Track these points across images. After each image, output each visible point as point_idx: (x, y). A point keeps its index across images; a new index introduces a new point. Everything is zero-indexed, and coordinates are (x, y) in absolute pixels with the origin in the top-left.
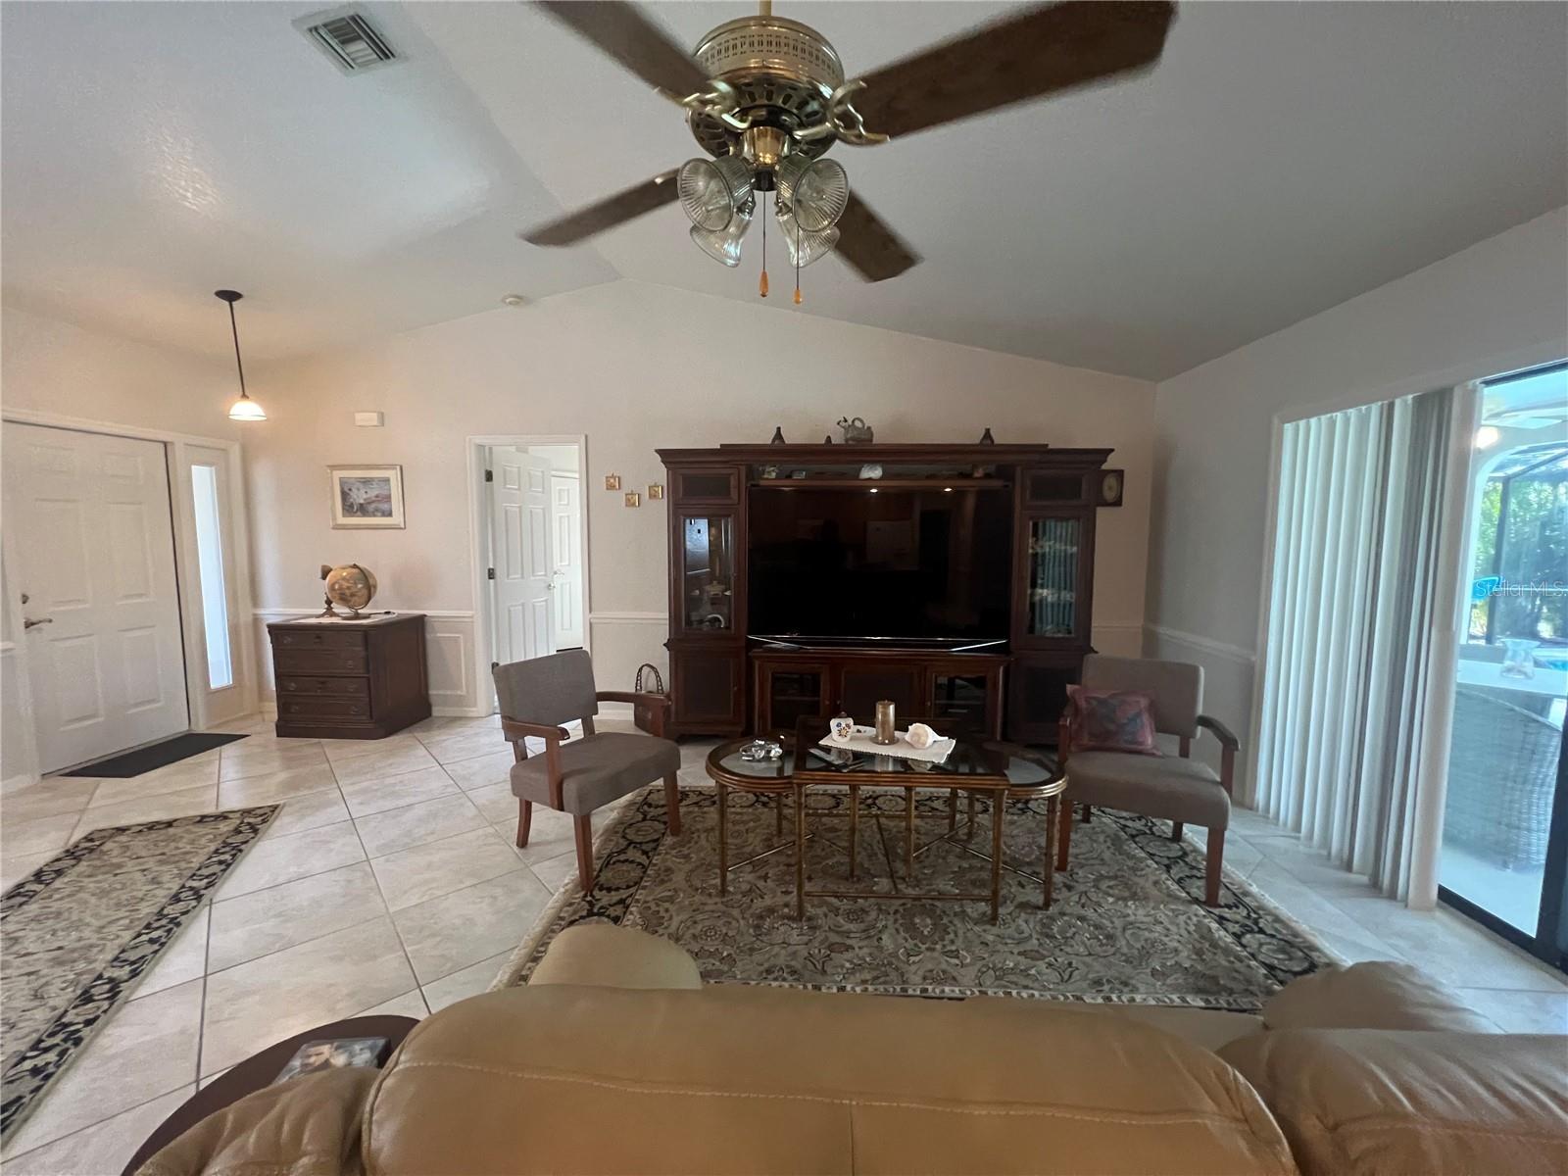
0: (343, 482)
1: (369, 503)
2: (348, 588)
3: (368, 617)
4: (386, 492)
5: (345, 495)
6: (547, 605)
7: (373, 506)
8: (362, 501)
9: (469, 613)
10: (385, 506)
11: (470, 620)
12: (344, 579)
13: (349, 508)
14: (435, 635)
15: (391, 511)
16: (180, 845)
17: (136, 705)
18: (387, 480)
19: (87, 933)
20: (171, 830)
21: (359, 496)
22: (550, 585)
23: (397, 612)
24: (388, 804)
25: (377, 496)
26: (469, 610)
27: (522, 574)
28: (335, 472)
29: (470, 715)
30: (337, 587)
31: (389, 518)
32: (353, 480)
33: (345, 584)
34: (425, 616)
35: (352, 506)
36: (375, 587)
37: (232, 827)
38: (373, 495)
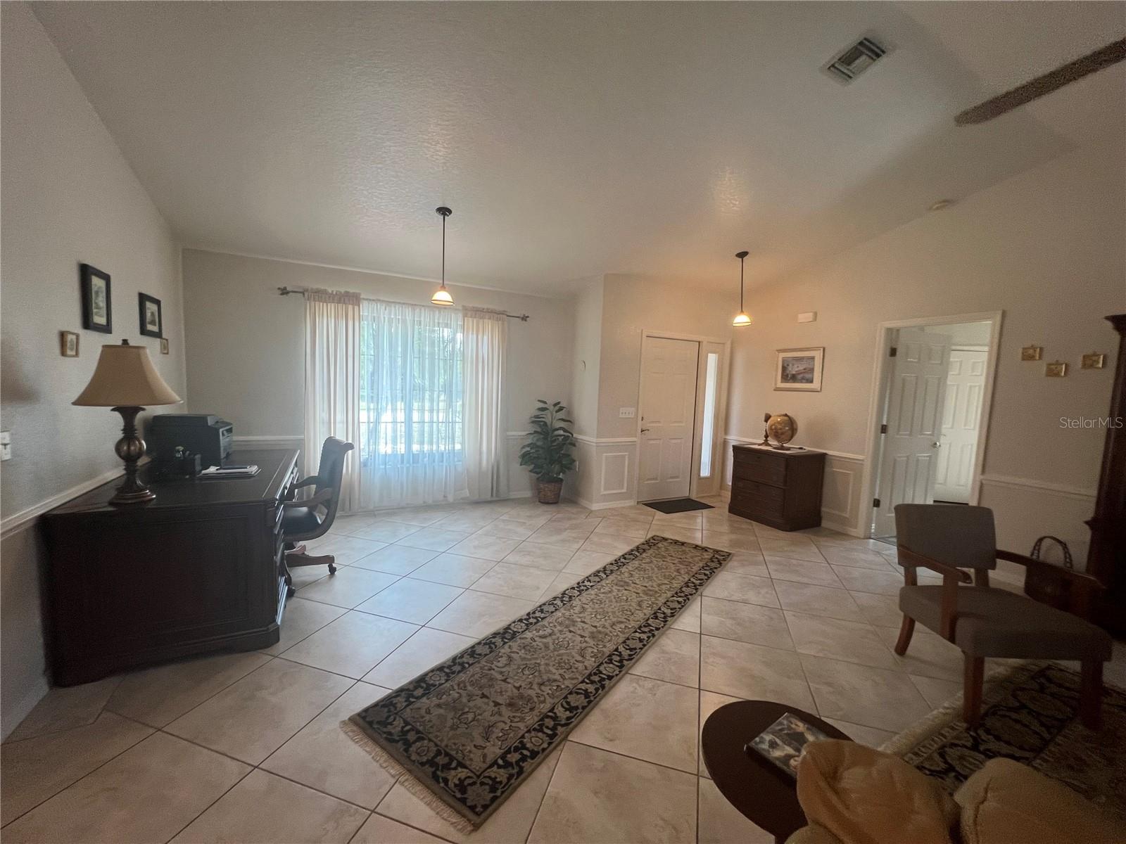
0: (784, 360)
1: (799, 374)
2: (781, 429)
3: (788, 449)
4: (811, 367)
5: (784, 369)
6: (930, 460)
7: (801, 375)
8: (794, 373)
9: (861, 457)
10: (808, 376)
11: (860, 462)
12: (779, 422)
13: (786, 377)
14: (833, 470)
15: (813, 379)
16: (687, 557)
17: (672, 478)
18: (813, 358)
19: (655, 584)
20: (684, 548)
21: (793, 370)
22: (936, 444)
23: (808, 449)
24: (795, 578)
25: (805, 369)
26: (861, 454)
27: (911, 431)
28: (780, 354)
29: (852, 534)
30: (773, 427)
31: (811, 384)
32: (791, 359)
33: (779, 427)
34: (826, 454)
35: (787, 375)
36: (796, 430)
37: (709, 557)
38: (802, 368)
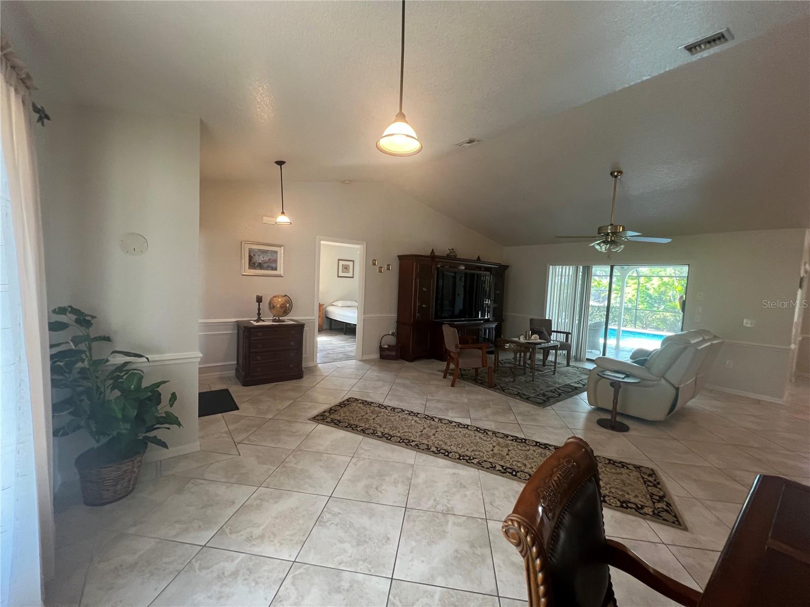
0: (250, 251)
1: (265, 263)
4: (275, 258)
5: (250, 258)
7: (267, 264)
8: (260, 262)
9: (313, 318)
10: (273, 265)
11: (313, 321)
13: (253, 264)
15: (277, 267)
18: (276, 252)
21: (260, 259)
25: (269, 260)
26: (312, 316)
28: (246, 246)
31: (275, 271)
32: (256, 250)
38: (267, 259)
